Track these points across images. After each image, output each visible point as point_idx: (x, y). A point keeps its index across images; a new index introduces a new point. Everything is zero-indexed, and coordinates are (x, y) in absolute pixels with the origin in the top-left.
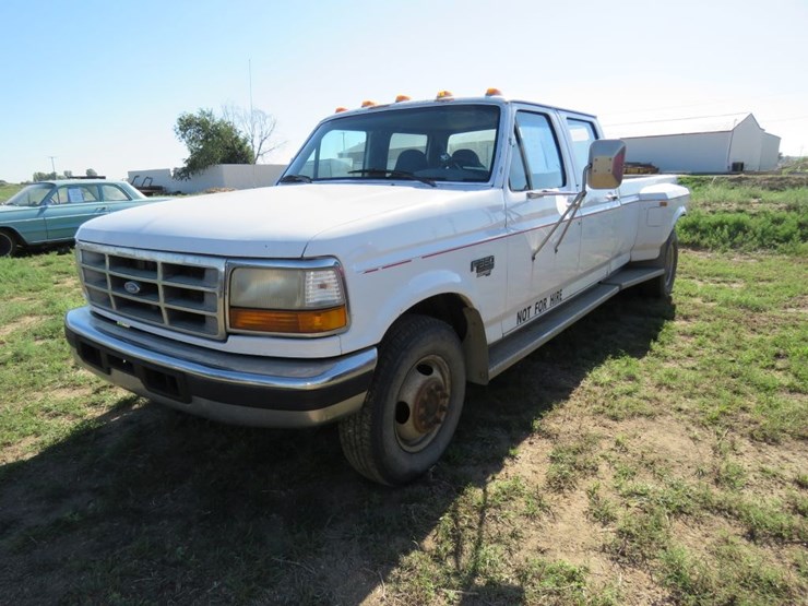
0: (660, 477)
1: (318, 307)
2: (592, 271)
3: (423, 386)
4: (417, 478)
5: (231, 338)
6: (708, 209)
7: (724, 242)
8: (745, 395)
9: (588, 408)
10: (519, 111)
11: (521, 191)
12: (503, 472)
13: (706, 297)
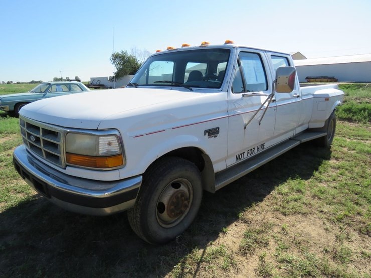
0: (302, 252)
1: (105, 155)
2: (286, 132)
3: (173, 195)
4: (170, 242)
5: (67, 168)
6: (358, 101)
7: (365, 118)
8: (361, 205)
9: (271, 207)
10: (241, 51)
11: (240, 93)
12: (217, 241)
13: (350, 148)
